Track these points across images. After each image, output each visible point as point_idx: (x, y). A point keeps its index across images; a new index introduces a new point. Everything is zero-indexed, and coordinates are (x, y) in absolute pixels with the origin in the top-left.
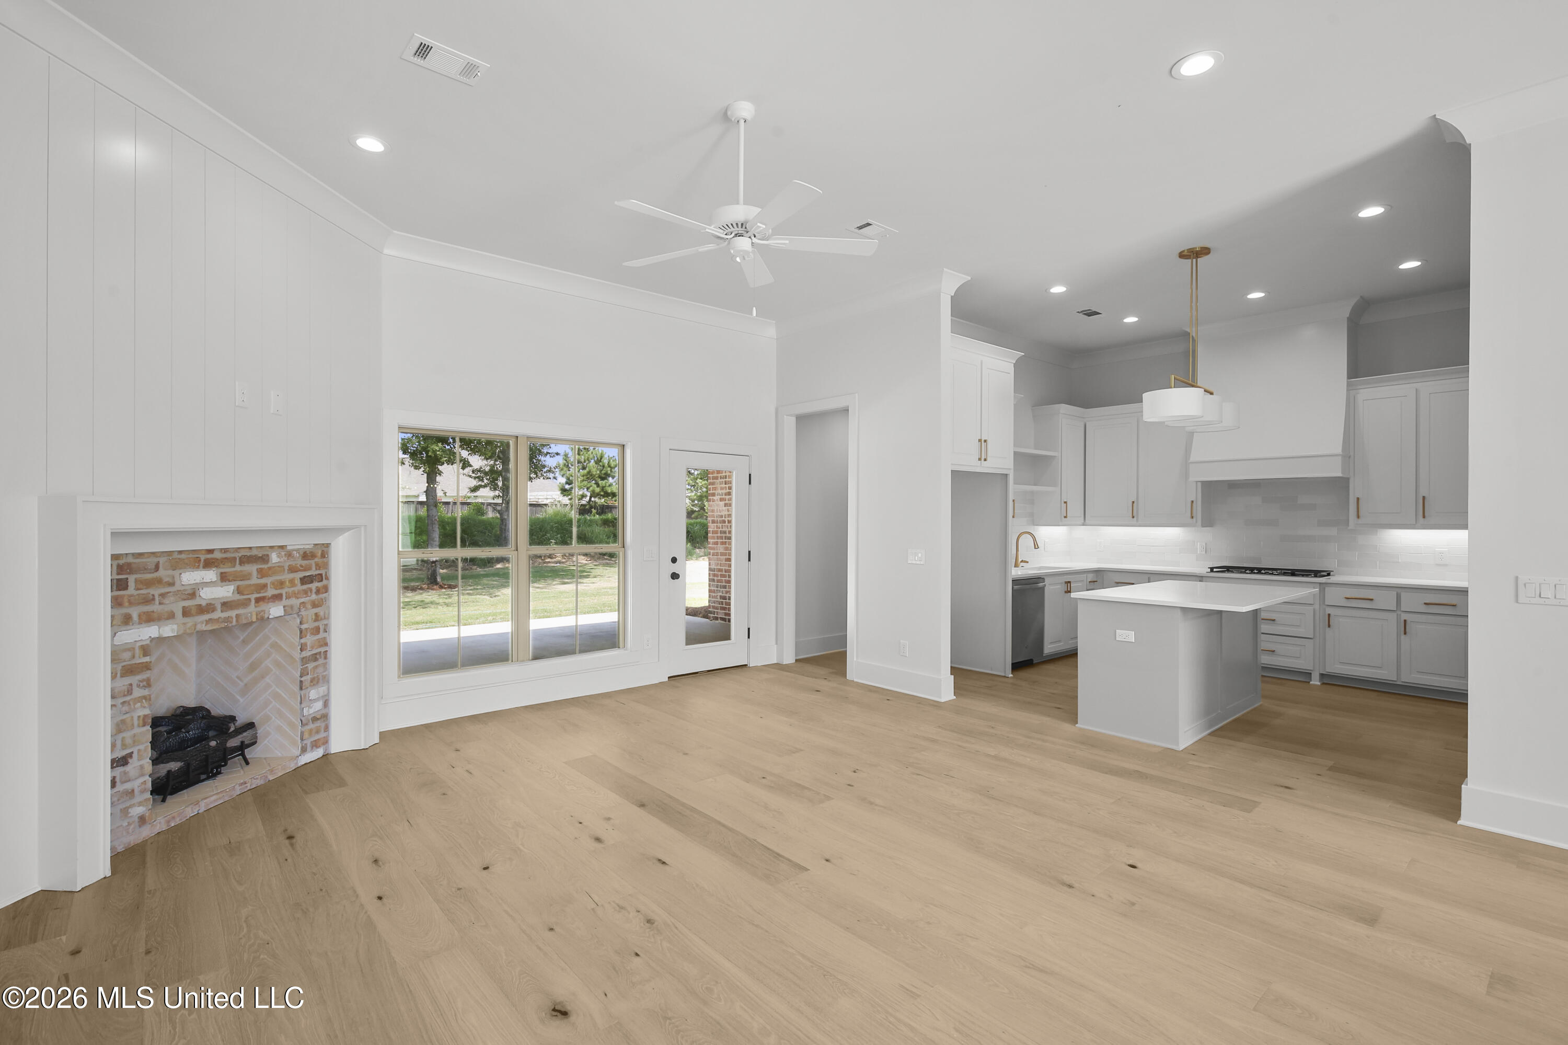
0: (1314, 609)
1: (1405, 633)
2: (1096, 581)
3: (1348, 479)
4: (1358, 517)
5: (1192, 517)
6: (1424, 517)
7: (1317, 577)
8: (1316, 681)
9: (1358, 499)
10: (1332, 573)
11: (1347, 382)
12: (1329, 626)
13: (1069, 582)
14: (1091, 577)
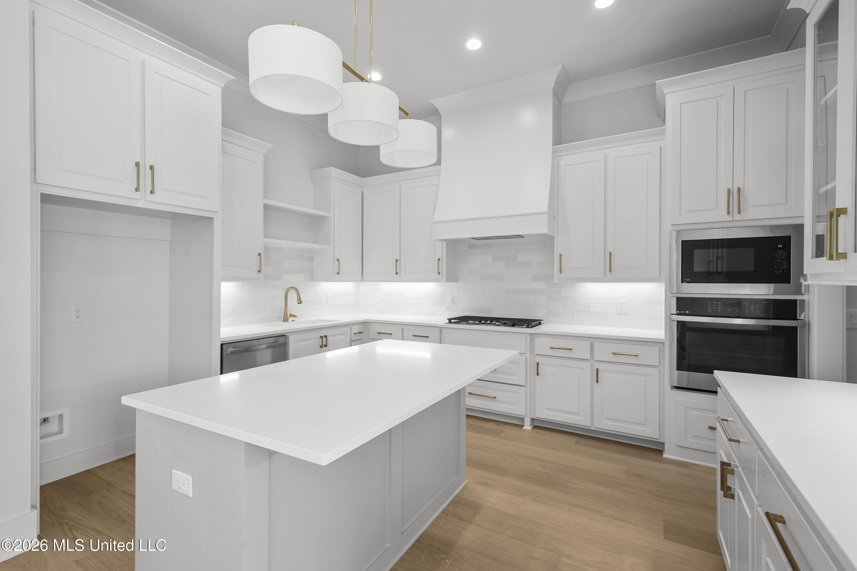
0: (526, 359)
1: (597, 382)
2: (362, 332)
3: (553, 238)
4: (561, 272)
5: (439, 273)
6: (610, 271)
7: (529, 327)
8: (528, 427)
9: (561, 255)
10: (542, 322)
11: (553, 148)
12: (538, 374)
13: (326, 336)
14: (356, 329)
